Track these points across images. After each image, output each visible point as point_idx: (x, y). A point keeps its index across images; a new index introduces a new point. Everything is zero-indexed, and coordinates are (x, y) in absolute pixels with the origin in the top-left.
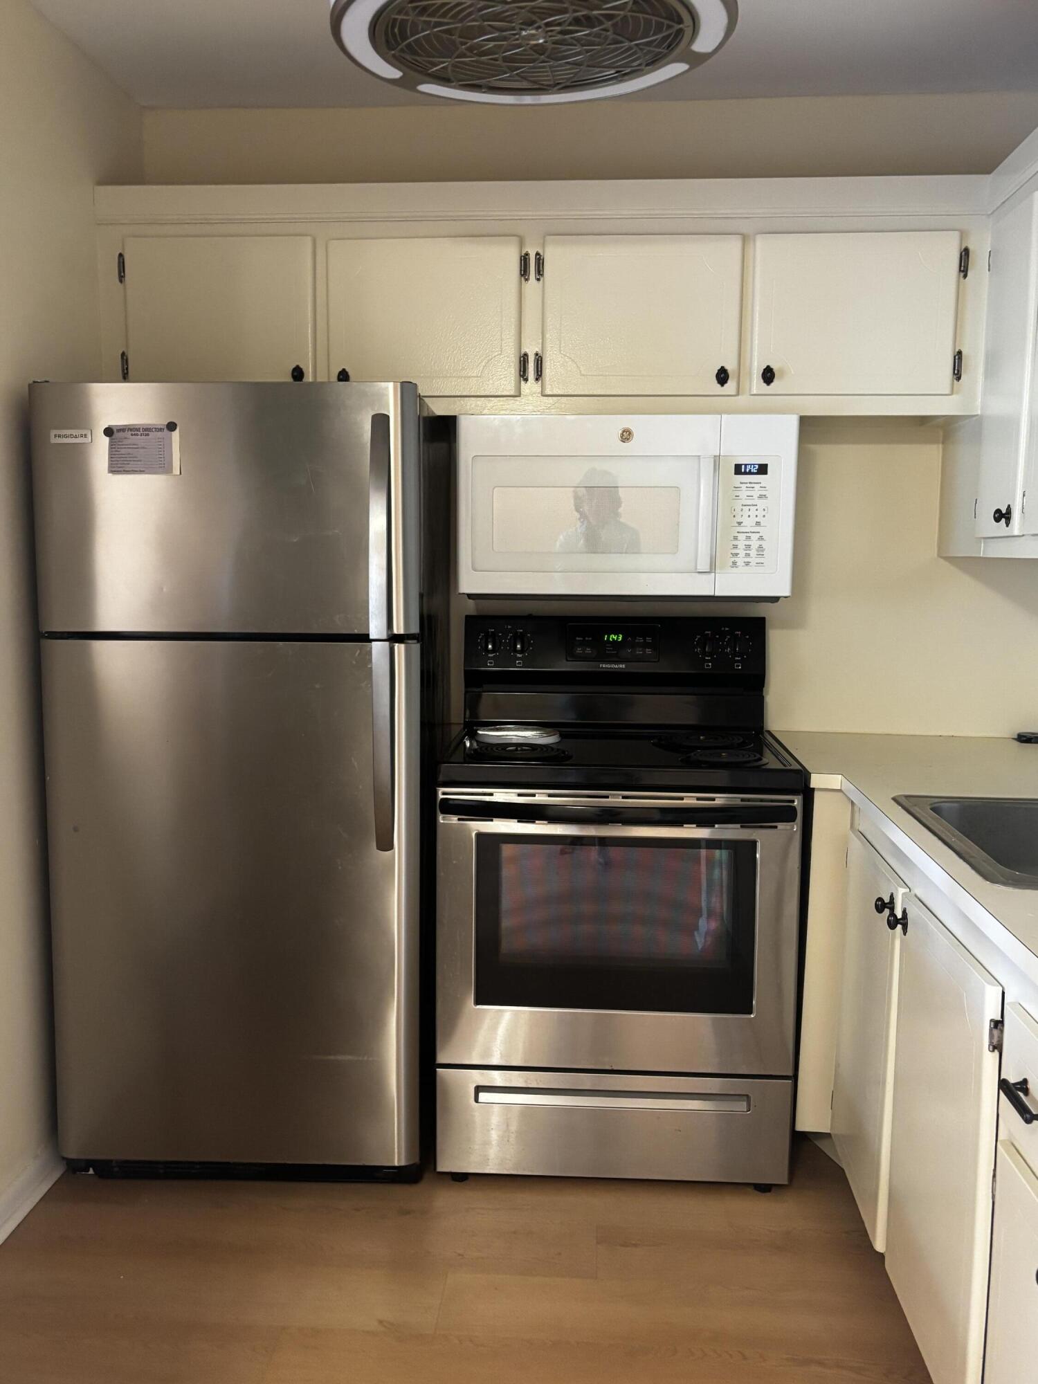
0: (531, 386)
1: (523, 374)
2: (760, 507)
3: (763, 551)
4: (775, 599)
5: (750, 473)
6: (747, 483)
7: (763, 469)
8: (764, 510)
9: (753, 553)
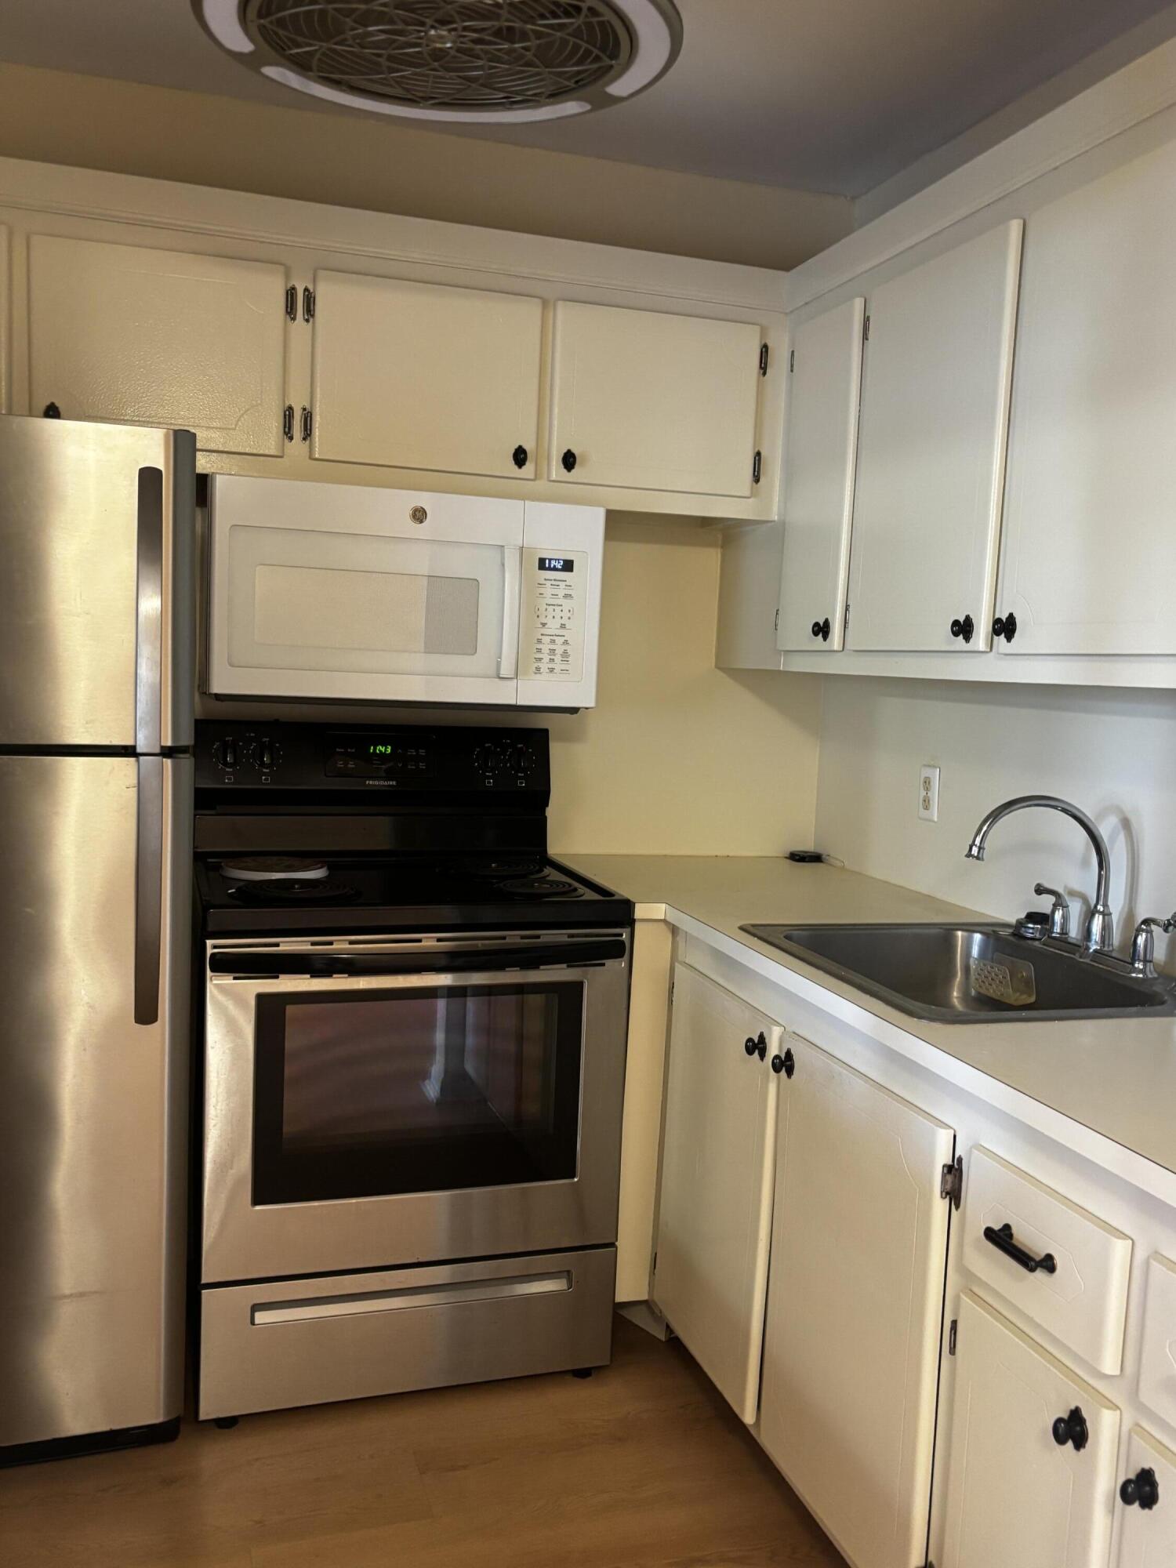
0: (297, 445)
1: (288, 433)
2: (566, 609)
3: (568, 656)
4: (574, 710)
5: (555, 569)
6: (551, 580)
7: (568, 566)
8: (569, 611)
9: (558, 658)
